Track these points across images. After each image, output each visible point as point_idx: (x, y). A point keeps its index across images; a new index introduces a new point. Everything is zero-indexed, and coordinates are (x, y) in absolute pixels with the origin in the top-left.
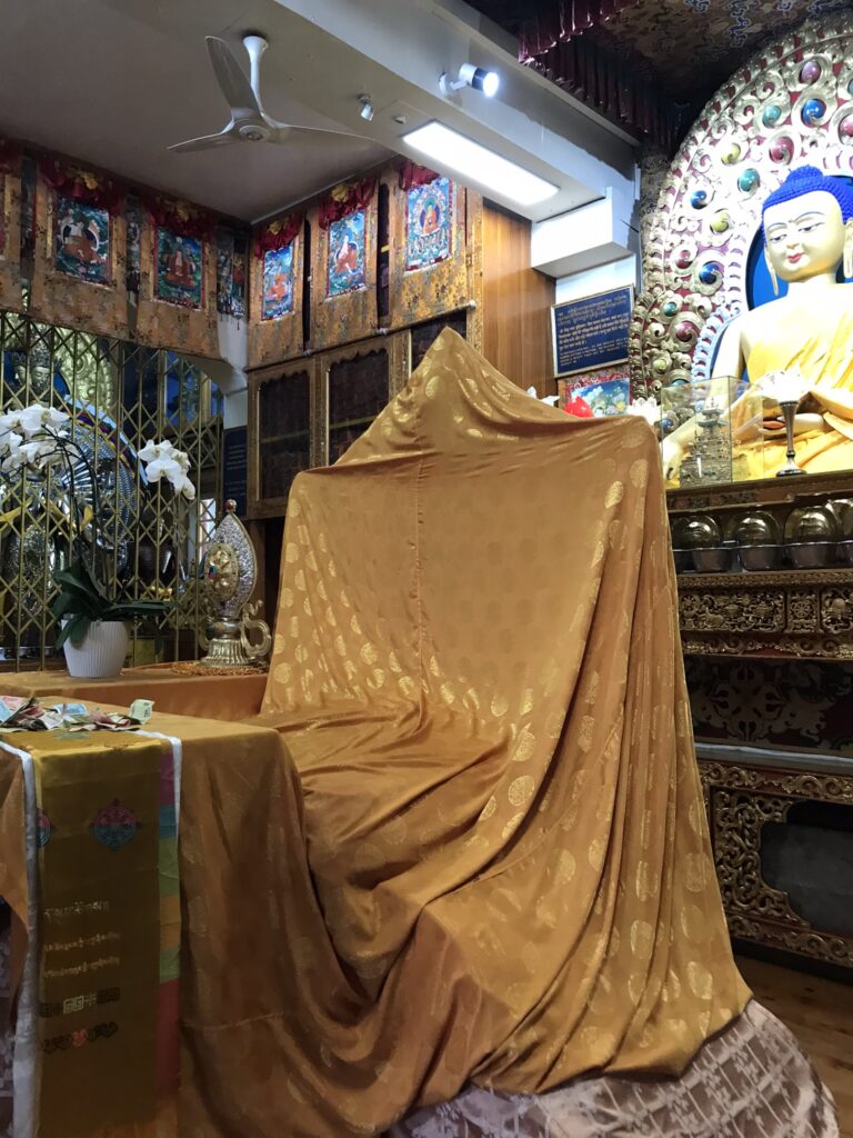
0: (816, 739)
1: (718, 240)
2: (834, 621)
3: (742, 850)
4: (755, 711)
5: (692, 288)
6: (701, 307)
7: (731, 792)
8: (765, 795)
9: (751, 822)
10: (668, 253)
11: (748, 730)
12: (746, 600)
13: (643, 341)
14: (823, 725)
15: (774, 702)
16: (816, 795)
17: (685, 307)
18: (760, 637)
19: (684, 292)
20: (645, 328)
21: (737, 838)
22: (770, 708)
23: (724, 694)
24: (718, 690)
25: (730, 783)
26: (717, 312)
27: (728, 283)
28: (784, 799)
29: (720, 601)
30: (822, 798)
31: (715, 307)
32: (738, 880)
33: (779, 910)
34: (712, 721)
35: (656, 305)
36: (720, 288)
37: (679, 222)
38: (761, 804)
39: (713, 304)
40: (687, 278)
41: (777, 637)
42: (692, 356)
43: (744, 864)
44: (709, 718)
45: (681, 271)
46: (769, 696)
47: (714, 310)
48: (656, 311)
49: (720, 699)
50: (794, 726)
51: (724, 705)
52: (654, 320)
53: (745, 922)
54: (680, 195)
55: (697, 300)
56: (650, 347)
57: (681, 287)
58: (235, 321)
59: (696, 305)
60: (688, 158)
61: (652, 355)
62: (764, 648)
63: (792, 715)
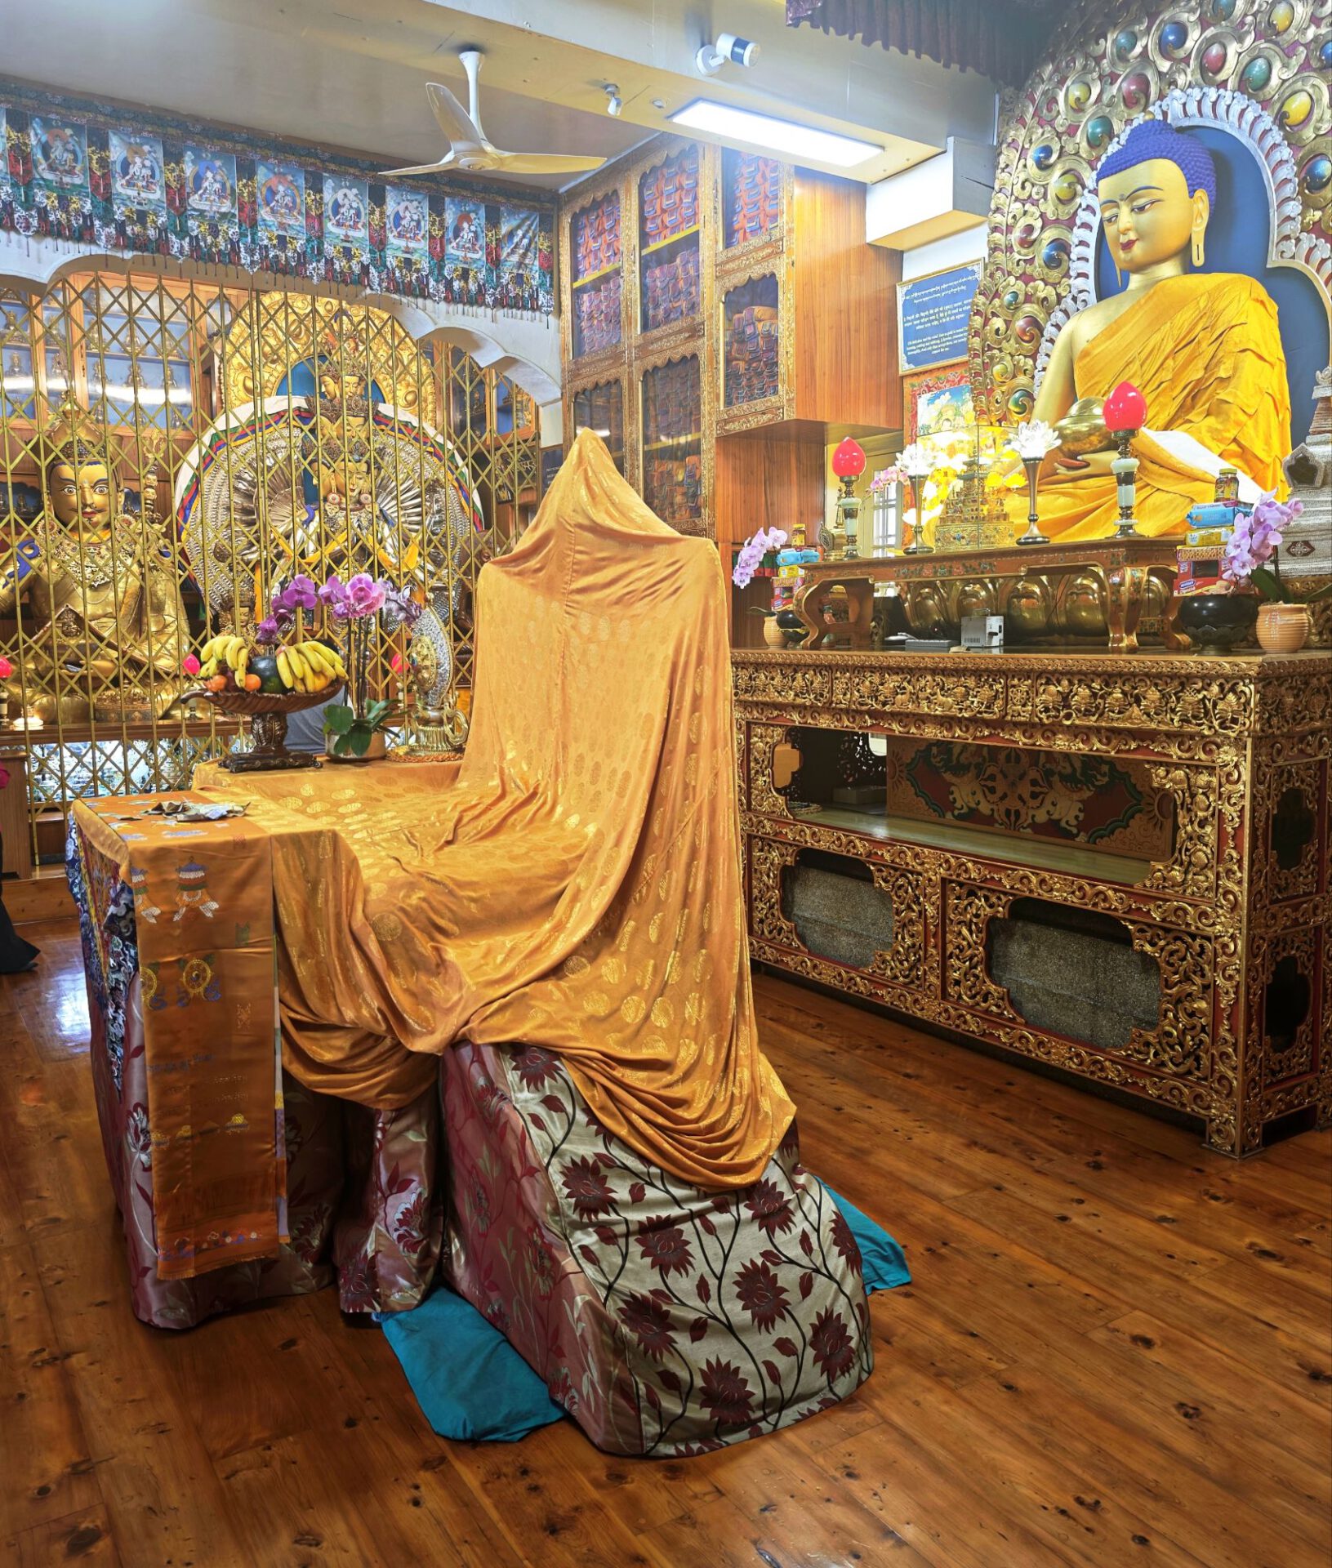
0: (1075, 831)
1: (1064, 212)
2: (1047, 710)
3: (970, 946)
4: (1020, 798)
5: (1035, 274)
6: (1045, 299)
7: (961, 885)
8: (989, 890)
9: (977, 916)
10: (1009, 229)
11: (1013, 818)
12: (971, 682)
13: (984, 340)
14: (1081, 816)
15: (1037, 789)
16: (1031, 891)
17: (1028, 298)
18: (987, 724)
19: (1026, 278)
20: (985, 324)
21: (965, 931)
22: (1034, 796)
23: (992, 778)
24: (988, 773)
25: (959, 875)
26: (1063, 306)
27: (1076, 267)
28: (1005, 894)
29: (950, 682)
30: (1035, 895)
31: (1059, 298)
32: (966, 974)
33: (998, 1006)
34: (981, 807)
35: (997, 295)
36: (1067, 275)
37: (1023, 187)
38: (987, 899)
39: (1058, 295)
40: (1031, 261)
41: (1000, 724)
42: (1035, 361)
43: (971, 959)
44: (978, 803)
45: (1024, 251)
46: (1034, 783)
47: (1059, 303)
48: (997, 302)
49: (990, 784)
50: (1055, 817)
51: (992, 790)
52: (994, 314)
53: (968, 1017)
54: (1023, 152)
55: (1043, 290)
56: (990, 348)
57: (1024, 273)
58: (544, 317)
59: (1042, 295)
60: (1033, 101)
61: (992, 358)
62: (991, 735)
63: (1054, 804)
